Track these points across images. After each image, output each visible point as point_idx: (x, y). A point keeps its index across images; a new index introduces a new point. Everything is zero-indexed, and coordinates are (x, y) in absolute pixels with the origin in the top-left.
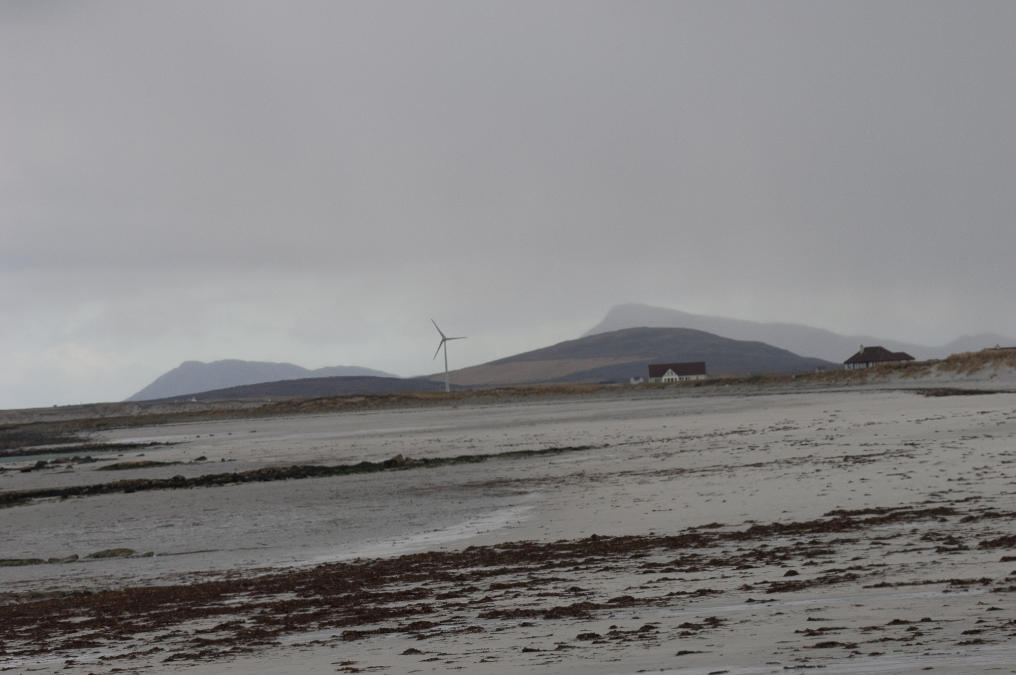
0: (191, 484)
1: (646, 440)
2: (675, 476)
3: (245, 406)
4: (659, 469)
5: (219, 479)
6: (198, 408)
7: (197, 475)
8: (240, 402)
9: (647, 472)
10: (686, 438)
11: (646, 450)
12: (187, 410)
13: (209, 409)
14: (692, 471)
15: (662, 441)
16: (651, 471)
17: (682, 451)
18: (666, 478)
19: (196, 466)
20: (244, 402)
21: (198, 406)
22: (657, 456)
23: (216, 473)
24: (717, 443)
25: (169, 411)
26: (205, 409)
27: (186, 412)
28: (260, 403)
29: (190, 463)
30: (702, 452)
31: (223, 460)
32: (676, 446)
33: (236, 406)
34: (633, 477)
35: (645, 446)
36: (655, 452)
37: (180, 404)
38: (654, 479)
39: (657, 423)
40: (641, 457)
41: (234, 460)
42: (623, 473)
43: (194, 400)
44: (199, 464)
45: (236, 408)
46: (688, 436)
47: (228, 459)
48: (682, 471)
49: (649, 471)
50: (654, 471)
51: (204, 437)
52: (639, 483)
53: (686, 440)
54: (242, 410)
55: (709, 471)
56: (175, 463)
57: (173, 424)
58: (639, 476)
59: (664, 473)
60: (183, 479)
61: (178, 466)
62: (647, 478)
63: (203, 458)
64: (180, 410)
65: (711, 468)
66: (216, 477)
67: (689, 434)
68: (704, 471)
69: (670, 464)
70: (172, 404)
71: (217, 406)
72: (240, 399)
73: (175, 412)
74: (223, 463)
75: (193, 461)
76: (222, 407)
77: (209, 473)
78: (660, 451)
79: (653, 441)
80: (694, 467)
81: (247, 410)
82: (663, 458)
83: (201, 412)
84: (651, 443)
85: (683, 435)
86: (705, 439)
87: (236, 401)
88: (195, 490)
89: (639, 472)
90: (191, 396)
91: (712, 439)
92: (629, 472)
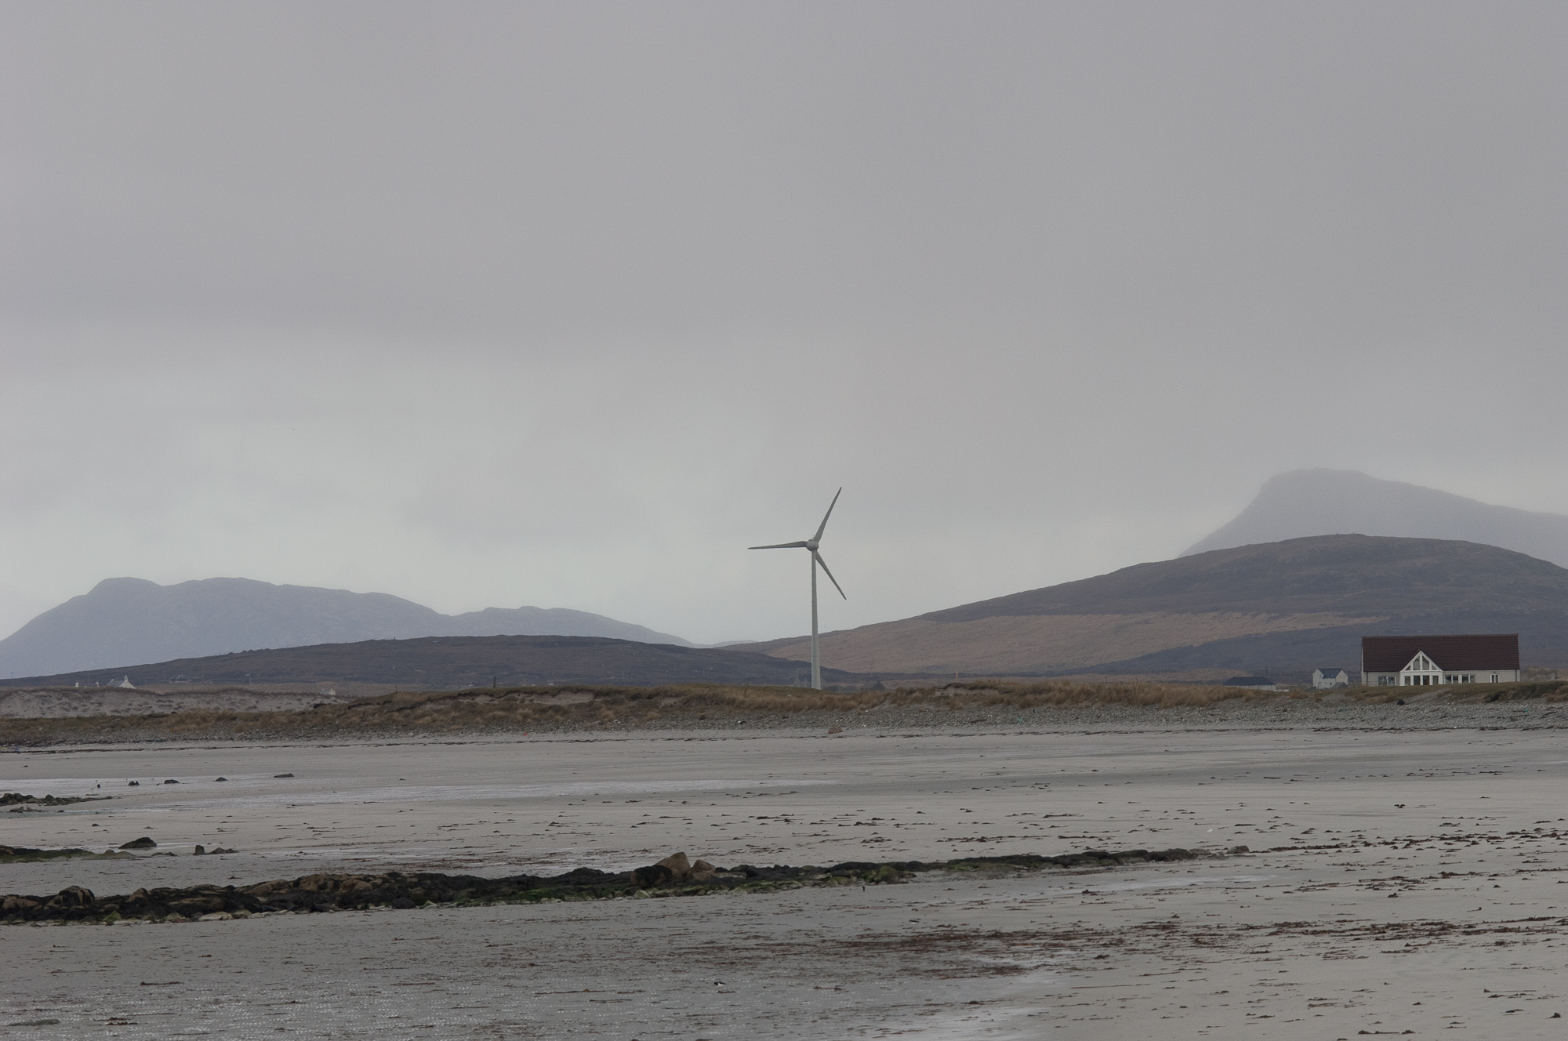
0: (108, 912)
1: (1349, 842)
2: (1425, 941)
3: (266, 706)
4: (1381, 922)
5: (186, 901)
6: (136, 706)
7: (128, 890)
8: (253, 693)
9: (1348, 926)
10: (1459, 839)
11: (1348, 867)
12: (107, 710)
13: (167, 711)
14: (1470, 930)
15: (1392, 844)
16: (1362, 924)
17: (1445, 875)
18: (1400, 945)
19: (124, 863)
20: (263, 695)
21: (138, 700)
22: (1376, 885)
23: (181, 885)
24: (1540, 857)
25: (58, 713)
26: (157, 710)
27: (104, 717)
28: (305, 700)
29: (109, 854)
30: (1499, 881)
31: (199, 850)
32: (1429, 859)
33: (242, 705)
34: (1310, 939)
35: (1346, 856)
36: (1372, 873)
37: (88, 694)
38: (1367, 946)
39: (1380, 795)
40: (1333, 885)
41: (231, 851)
42: (1282, 928)
43: (126, 684)
44: (134, 858)
45: (240, 710)
46: (1463, 834)
47: (215, 846)
48: (1445, 928)
49: (1354, 925)
50: (1368, 925)
51: (148, 785)
52: (1325, 957)
53: (1457, 845)
54: (256, 718)
55: (1518, 930)
56: (69, 853)
57: (68, 748)
58: (1326, 938)
59: (1395, 933)
60: (88, 897)
61: (76, 861)
62: (1349, 944)
63: (145, 843)
64: (89, 710)
65: (1523, 925)
66: (179, 894)
67: (1467, 828)
68: (1505, 930)
69: (1411, 908)
70: (66, 693)
71: (190, 703)
72: (251, 687)
73: (72, 714)
74: (198, 857)
75: (117, 851)
76: (203, 706)
77: (158, 885)
78: (1387, 873)
79: (1367, 844)
80: (1475, 919)
81: (271, 715)
82: (1395, 890)
83: (144, 718)
84: (1361, 848)
85: (1450, 831)
86: (1509, 844)
87: (242, 692)
88: (120, 928)
89: (1327, 928)
90: (119, 673)
91: (1529, 846)
92: (1298, 925)
